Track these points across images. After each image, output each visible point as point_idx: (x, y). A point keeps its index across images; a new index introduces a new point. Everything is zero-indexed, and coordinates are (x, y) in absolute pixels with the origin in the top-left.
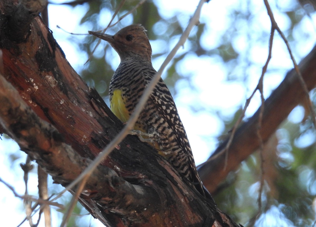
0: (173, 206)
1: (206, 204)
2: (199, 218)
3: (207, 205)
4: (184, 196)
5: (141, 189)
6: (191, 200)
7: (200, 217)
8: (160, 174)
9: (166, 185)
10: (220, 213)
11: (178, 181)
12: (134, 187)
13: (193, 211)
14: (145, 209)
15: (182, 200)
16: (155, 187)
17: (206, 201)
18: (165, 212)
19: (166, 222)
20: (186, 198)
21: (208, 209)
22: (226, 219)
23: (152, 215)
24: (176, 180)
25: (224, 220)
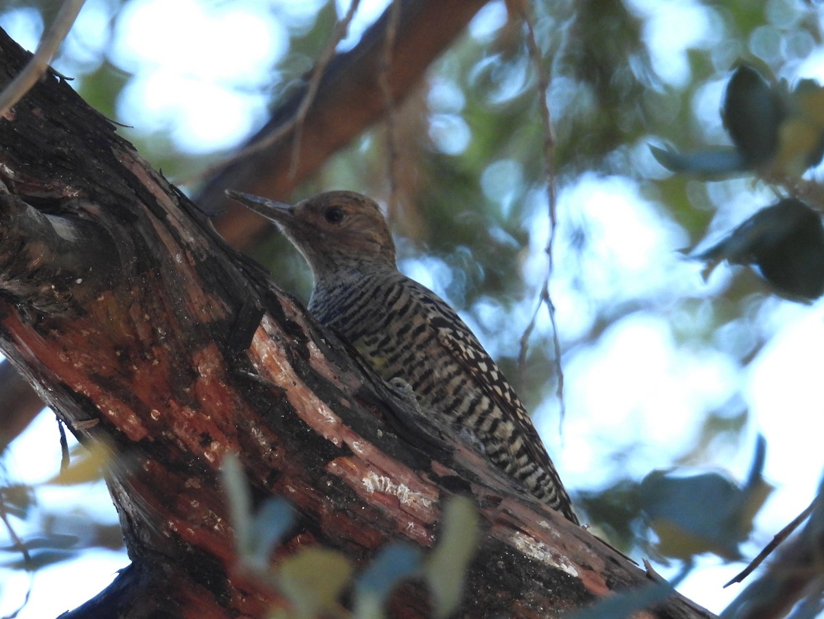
0: (152, 274)
1: (241, 270)
2: (223, 307)
3: (242, 273)
4: (183, 247)
5: (69, 226)
6: (202, 257)
7: (225, 305)
8: (122, 188)
9: (136, 218)
10: (277, 293)
11: (167, 208)
12: (51, 221)
13: (207, 288)
14: (79, 281)
15: (178, 258)
16: (107, 222)
17: (240, 263)
18: (130, 290)
19: (135, 317)
20: (188, 253)
21: (246, 284)
22: (295, 310)
23: (96, 298)
24: (161, 205)
25: (287, 314)
